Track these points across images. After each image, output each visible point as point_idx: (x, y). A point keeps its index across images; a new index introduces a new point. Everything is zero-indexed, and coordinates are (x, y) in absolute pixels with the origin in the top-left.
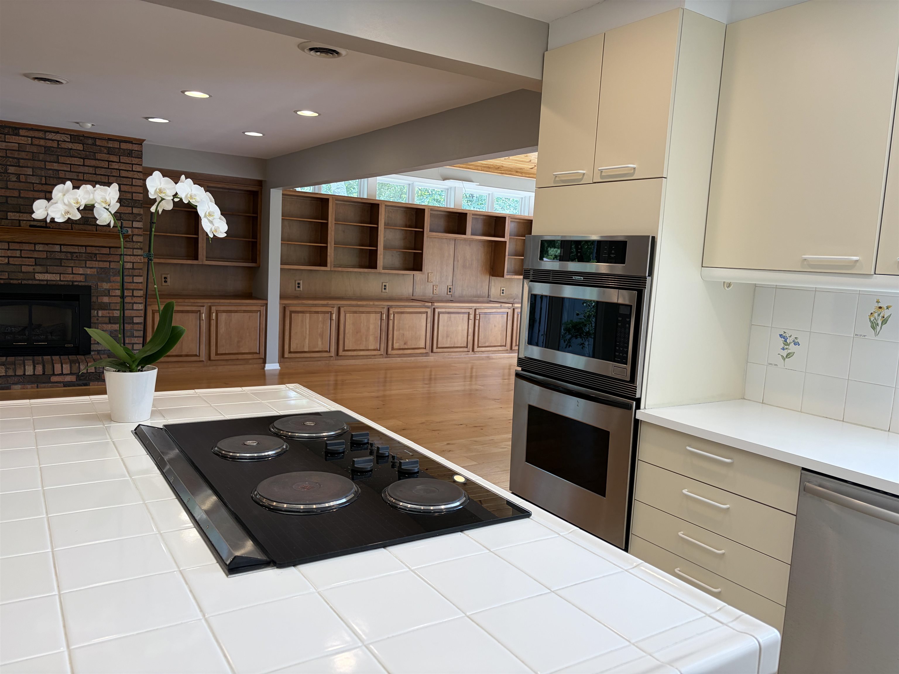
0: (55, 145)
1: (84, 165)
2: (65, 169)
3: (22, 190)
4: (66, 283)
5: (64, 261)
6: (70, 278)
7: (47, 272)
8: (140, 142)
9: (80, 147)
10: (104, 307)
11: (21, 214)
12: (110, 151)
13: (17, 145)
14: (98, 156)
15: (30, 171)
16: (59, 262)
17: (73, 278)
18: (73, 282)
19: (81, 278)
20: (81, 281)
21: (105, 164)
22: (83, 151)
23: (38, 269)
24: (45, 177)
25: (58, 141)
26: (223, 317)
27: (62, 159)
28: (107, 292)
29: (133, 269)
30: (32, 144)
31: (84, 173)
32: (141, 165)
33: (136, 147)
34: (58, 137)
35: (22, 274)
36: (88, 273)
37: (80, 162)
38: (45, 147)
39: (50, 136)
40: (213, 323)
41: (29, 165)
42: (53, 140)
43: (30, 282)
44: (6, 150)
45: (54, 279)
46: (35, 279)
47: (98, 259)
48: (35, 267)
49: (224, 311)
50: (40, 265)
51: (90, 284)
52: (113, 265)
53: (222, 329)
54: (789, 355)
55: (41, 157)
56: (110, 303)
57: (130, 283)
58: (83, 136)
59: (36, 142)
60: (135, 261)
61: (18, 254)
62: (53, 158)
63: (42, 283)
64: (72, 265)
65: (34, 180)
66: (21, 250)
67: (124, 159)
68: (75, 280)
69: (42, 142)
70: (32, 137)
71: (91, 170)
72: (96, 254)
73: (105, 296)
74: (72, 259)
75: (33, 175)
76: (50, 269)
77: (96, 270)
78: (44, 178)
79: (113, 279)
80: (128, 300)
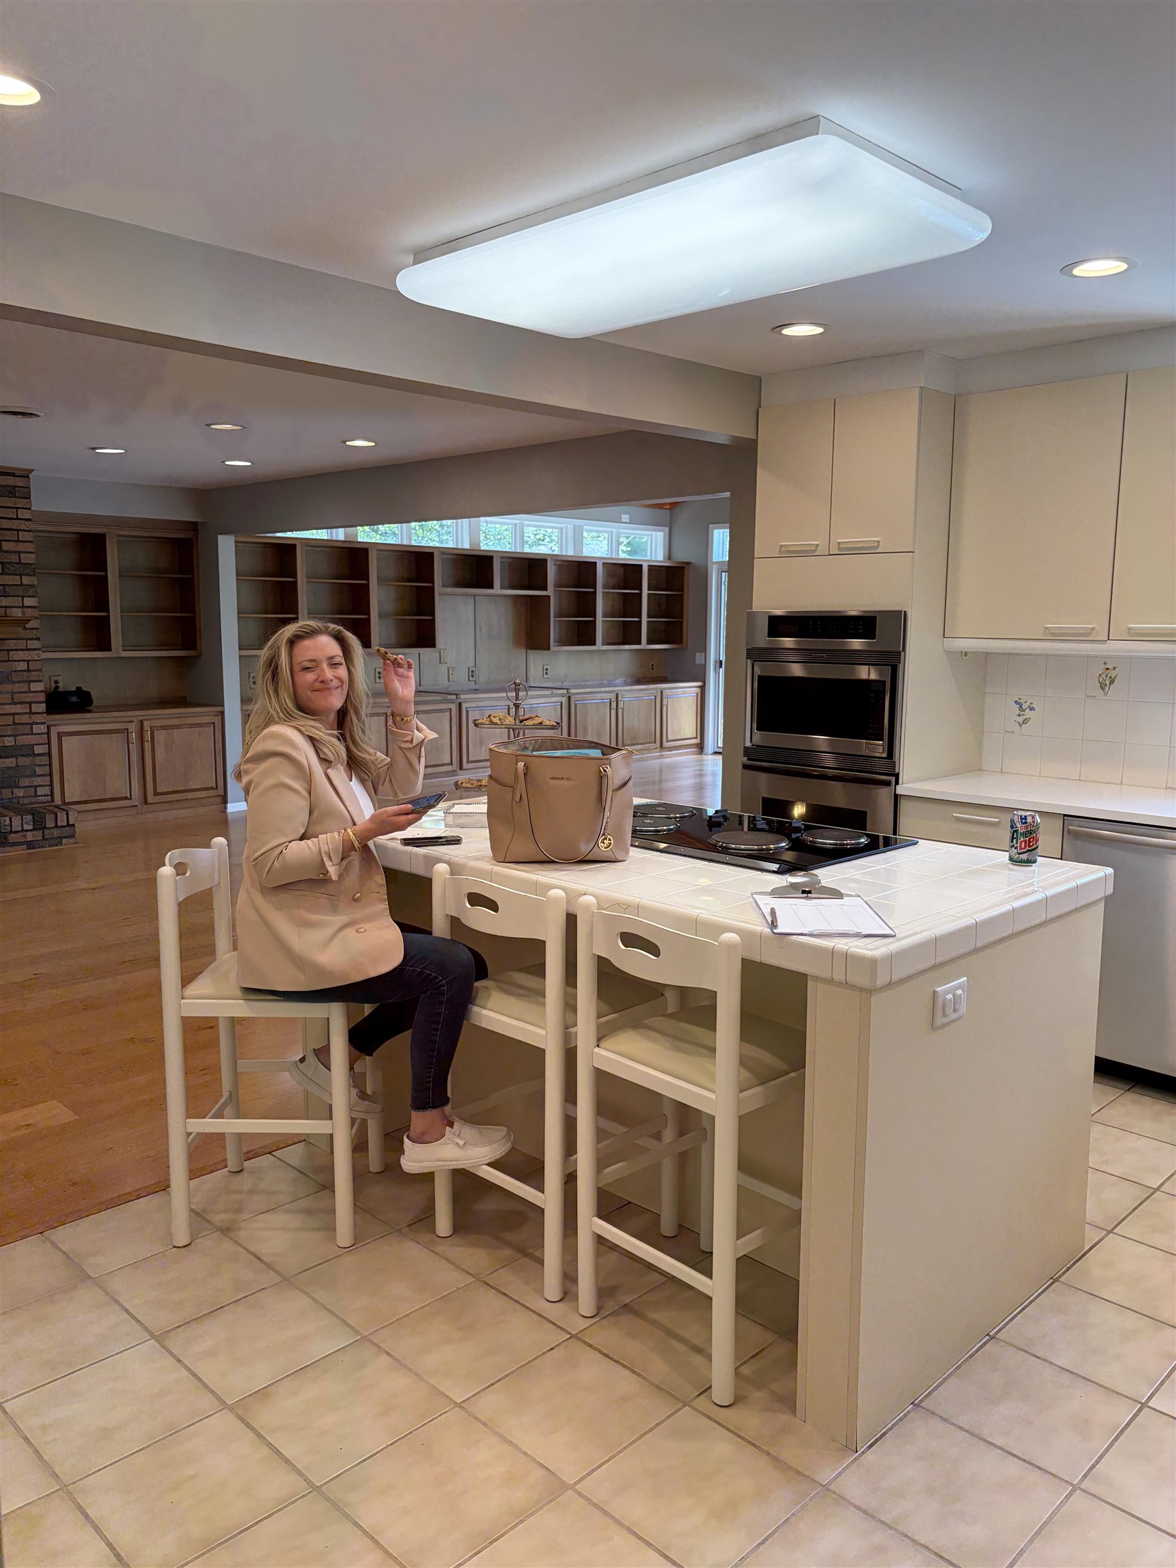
8: (25, 475)
26: (161, 736)
29: (28, 670)
32: (30, 509)
33: (19, 482)
40: (147, 746)
49: (163, 728)
53: (161, 754)
54: (1025, 721)
57: (26, 692)
60: (30, 658)
80: (25, 719)
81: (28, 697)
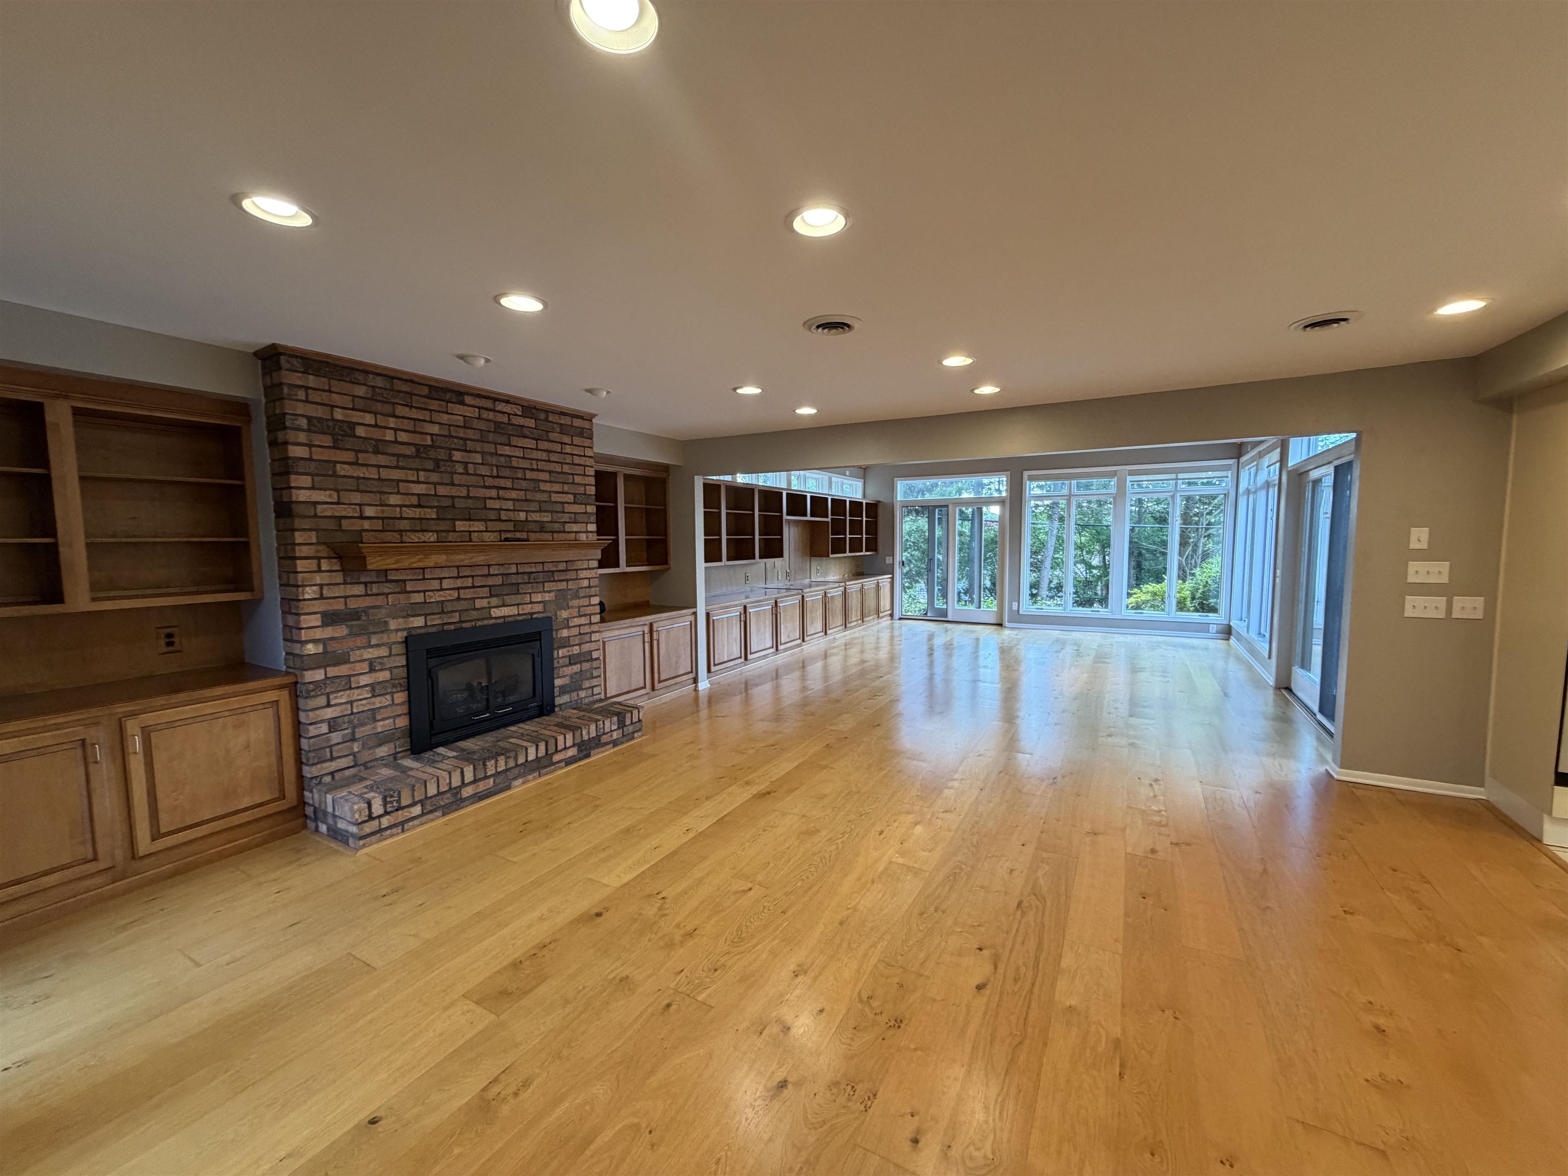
0: (506, 420)
1: (537, 449)
2: (517, 454)
3: (471, 486)
4: (524, 617)
5: (521, 586)
6: (528, 609)
7: (504, 606)
8: (589, 418)
9: (531, 423)
10: (566, 643)
11: (472, 523)
12: (564, 429)
13: (461, 418)
14: (553, 436)
15: (478, 458)
16: (516, 589)
17: (532, 608)
18: (532, 614)
19: (538, 608)
20: (539, 612)
21: (558, 448)
22: (535, 428)
23: (494, 601)
24: (497, 466)
25: (509, 414)
26: (662, 635)
27: (515, 441)
28: (566, 622)
29: (589, 587)
30: (479, 418)
31: (538, 460)
32: (591, 448)
33: (586, 425)
34: (508, 408)
35: (475, 612)
36: (547, 599)
37: (531, 444)
38: (495, 422)
39: (500, 407)
40: (655, 643)
41: (478, 449)
42: (504, 413)
43: (486, 622)
44: (450, 425)
45: (511, 614)
46: (491, 618)
47: (556, 579)
48: (490, 599)
49: (664, 628)
50: (497, 596)
51: (549, 614)
52: (571, 585)
53: (663, 650)
55: (491, 437)
56: (569, 637)
57: (588, 606)
58: (535, 408)
59: (485, 414)
60: (591, 576)
61: (469, 582)
62: (504, 439)
63: (499, 621)
64: (530, 591)
65: (484, 470)
66: (473, 577)
67: (577, 441)
68: (534, 611)
69: (491, 415)
70: (479, 408)
71: (544, 456)
72: (553, 572)
73: (564, 628)
74: (529, 583)
75: (482, 464)
76: (508, 600)
77: (553, 593)
78: (495, 468)
79: (571, 603)
80: (586, 629)
81: (589, 610)
